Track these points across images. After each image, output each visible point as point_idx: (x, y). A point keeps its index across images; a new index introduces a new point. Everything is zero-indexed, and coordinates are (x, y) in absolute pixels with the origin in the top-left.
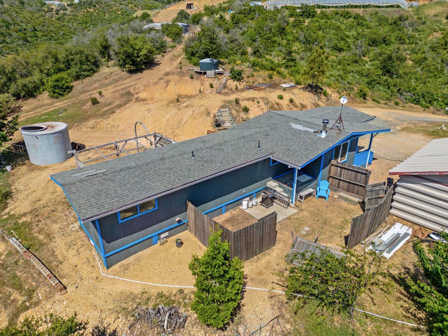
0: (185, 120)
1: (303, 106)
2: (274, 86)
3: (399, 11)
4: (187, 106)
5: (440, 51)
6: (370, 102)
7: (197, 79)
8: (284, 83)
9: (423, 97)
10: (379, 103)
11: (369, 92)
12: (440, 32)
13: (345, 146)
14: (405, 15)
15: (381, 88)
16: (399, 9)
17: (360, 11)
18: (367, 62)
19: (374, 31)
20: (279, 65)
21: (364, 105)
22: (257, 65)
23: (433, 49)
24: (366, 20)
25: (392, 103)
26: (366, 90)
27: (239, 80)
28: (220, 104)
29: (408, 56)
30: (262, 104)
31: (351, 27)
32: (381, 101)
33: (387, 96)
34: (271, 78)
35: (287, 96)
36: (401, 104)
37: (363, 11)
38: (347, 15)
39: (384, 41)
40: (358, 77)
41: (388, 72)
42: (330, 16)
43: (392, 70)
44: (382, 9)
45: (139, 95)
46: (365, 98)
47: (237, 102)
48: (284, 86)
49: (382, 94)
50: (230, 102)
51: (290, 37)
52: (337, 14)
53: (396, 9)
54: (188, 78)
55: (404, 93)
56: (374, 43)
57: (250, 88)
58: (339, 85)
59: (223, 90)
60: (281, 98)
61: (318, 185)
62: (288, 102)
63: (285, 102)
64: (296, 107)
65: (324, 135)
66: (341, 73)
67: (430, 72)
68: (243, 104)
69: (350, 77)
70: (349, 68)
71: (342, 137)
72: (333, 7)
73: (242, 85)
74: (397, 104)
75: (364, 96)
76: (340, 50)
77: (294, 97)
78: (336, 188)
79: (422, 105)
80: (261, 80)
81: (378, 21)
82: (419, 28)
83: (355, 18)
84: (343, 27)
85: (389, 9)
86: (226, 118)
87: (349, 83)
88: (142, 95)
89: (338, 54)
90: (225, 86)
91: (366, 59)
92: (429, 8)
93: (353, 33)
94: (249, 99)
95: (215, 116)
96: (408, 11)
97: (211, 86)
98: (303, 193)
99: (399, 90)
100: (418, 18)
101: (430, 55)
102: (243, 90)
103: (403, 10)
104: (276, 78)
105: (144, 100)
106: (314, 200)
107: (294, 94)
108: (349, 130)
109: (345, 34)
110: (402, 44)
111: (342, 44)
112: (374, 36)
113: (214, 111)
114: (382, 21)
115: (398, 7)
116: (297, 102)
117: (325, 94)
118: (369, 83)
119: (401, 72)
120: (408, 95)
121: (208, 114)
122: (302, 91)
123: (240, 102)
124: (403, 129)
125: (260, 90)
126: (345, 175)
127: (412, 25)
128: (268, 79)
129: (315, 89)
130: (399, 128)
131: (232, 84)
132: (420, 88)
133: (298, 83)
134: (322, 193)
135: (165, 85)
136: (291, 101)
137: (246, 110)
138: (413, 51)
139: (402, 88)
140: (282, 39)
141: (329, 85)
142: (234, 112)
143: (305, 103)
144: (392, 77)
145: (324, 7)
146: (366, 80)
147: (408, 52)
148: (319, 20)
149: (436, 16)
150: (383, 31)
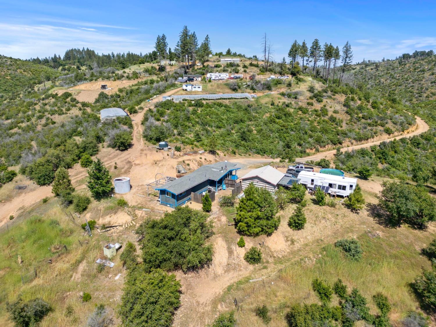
0: (164, 171)
1: (210, 161)
2: (196, 153)
3: (248, 101)
4: (162, 165)
5: (269, 125)
6: (237, 155)
7: (160, 152)
8: (200, 151)
9: (261, 151)
10: (241, 155)
11: (236, 151)
12: (269, 113)
13: (228, 174)
14: (251, 104)
15: (242, 148)
16: (247, 100)
17: (227, 102)
18: (234, 134)
19: (236, 115)
20: (194, 141)
21: (235, 157)
22: (185, 143)
23: (266, 124)
24: (231, 108)
25: (247, 155)
26: (235, 150)
27: (180, 151)
28: (177, 163)
29: (254, 129)
30: (194, 161)
31: (224, 113)
32: (243, 154)
33: (245, 152)
34: (193, 149)
35: (203, 157)
36: (252, 155)
37: (229, 101)
38: (220, 105)
39: (241, 121)
40: (231, 143)
41: (244, 139)
42: (211, 106)
43: (246, 138)
44: (238, 100)
45: (135, 162)
46: (235, 154)
47: (184, 162)
48: (200, 152)
49: (243, 151)
50: (180, 162)
51: (194, 122)
52: (215, 104)
53: (246, 100)
54: (155, 152)
55: (252, 150)
56: (236, 122)
57: (185, 154)
58: (223, 149)
59: (174, 156)
60: (201, 158)
61: (222, 186)
62: (204, 160)
63: (203, 160)
64: (208, 161)
65: (222, 171)
66: (223, 142)
67: (264, 137)
68: (187, 162)
69: (227, 143)
70: (226, 139)
71: (227, 171)
72: (212, 99)
73: (182, 153)
74: (250, 155)
75: (235, 153)
76: (220, 128)
77: (206, 158)
78: (227, 187)
79: (261, 154)
80: (189, 150)
81: (237, 108)
82: (258, 111)
83: (225, 107)
84: (219, 113)
85: (242, 100)
86: (181, 169)
87: (227, 147)
88: (137, 162)
89: (219, 130)
90: (174, 155)
91: (233, 132)
92: (262, 99)
93: (225, 117)
94: (188, 160)
95: (176, 169)
96: (252, 101)
97: (168, 155)
98: (219, 189)
99: (250, 148)
100: (258, 105)
101: (264, 127)
102: (183, 156)
103: (250, 101)
104: (195, 149)
105: (139, 164)
106: (222, 191)
107: (205, 156)
108: (229, 169)
109: (221, 118)
110: (251, 121)
111: (220, 124)
112: (236, 118)
113: (175, 166)
114: (239, 108)
115: (247, 98)
116: (208, 159)
117: (218, 154)
118: (236, 146)
119: (250, 138)
120: (254, 150)
121: (173, 168)
122: (208, 154)
123: (185, 162)
124: (249, 167)
125: (190, 155)
126: (230, 182)
127: (255, 109)
128: (192, 149)
129: (213, 152)
130: (248, 167)
131: (177, 153)
132: (259, 146)
133: (205, 151)
134: (224, 188)
135: (145, 156)
136: (205, 159)
137: (188, 165)
138: (256, 126)
139: (251, 147)
140: (189, 123)
141: (219, 149)
142: (184, 166)
143: (211, 160)
144: (246, 142)
145: (207, 99)
146: (235, 145)
147: (254, 126)
148: (206, 109)
149: (266, 103)
150: (241, 114)
